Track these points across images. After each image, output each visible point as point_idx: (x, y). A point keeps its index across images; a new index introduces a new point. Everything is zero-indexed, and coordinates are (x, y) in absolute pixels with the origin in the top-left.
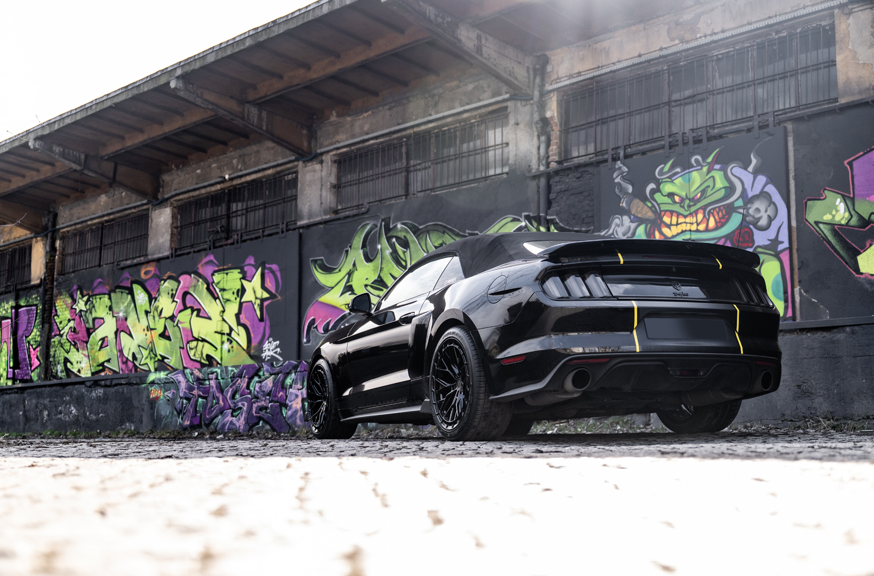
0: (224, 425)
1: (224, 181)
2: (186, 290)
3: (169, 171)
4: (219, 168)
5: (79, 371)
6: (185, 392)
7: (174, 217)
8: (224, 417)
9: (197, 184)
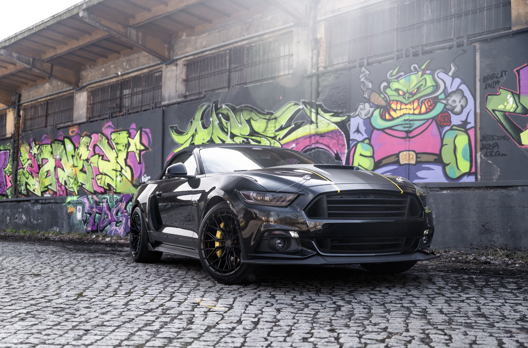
0: (111, 231)
1: (118, 76)
2: (95, 143)
3: (85, 69)
4: (115, 68)
5: (34, 190)
6: (88, 210)
7: (88, 98)
8: (111, 227)
9: (102, 77)
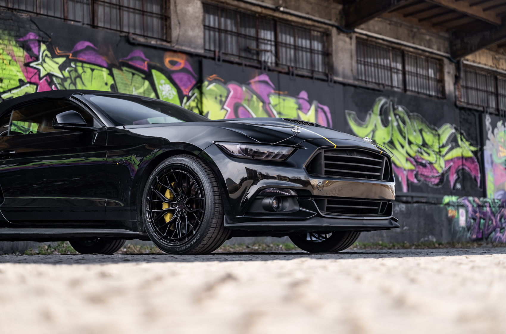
0: (496, 239)
2: (237, 100)
6: (472, 215)
8: (496, 233)
